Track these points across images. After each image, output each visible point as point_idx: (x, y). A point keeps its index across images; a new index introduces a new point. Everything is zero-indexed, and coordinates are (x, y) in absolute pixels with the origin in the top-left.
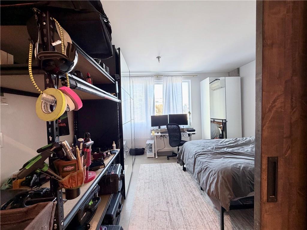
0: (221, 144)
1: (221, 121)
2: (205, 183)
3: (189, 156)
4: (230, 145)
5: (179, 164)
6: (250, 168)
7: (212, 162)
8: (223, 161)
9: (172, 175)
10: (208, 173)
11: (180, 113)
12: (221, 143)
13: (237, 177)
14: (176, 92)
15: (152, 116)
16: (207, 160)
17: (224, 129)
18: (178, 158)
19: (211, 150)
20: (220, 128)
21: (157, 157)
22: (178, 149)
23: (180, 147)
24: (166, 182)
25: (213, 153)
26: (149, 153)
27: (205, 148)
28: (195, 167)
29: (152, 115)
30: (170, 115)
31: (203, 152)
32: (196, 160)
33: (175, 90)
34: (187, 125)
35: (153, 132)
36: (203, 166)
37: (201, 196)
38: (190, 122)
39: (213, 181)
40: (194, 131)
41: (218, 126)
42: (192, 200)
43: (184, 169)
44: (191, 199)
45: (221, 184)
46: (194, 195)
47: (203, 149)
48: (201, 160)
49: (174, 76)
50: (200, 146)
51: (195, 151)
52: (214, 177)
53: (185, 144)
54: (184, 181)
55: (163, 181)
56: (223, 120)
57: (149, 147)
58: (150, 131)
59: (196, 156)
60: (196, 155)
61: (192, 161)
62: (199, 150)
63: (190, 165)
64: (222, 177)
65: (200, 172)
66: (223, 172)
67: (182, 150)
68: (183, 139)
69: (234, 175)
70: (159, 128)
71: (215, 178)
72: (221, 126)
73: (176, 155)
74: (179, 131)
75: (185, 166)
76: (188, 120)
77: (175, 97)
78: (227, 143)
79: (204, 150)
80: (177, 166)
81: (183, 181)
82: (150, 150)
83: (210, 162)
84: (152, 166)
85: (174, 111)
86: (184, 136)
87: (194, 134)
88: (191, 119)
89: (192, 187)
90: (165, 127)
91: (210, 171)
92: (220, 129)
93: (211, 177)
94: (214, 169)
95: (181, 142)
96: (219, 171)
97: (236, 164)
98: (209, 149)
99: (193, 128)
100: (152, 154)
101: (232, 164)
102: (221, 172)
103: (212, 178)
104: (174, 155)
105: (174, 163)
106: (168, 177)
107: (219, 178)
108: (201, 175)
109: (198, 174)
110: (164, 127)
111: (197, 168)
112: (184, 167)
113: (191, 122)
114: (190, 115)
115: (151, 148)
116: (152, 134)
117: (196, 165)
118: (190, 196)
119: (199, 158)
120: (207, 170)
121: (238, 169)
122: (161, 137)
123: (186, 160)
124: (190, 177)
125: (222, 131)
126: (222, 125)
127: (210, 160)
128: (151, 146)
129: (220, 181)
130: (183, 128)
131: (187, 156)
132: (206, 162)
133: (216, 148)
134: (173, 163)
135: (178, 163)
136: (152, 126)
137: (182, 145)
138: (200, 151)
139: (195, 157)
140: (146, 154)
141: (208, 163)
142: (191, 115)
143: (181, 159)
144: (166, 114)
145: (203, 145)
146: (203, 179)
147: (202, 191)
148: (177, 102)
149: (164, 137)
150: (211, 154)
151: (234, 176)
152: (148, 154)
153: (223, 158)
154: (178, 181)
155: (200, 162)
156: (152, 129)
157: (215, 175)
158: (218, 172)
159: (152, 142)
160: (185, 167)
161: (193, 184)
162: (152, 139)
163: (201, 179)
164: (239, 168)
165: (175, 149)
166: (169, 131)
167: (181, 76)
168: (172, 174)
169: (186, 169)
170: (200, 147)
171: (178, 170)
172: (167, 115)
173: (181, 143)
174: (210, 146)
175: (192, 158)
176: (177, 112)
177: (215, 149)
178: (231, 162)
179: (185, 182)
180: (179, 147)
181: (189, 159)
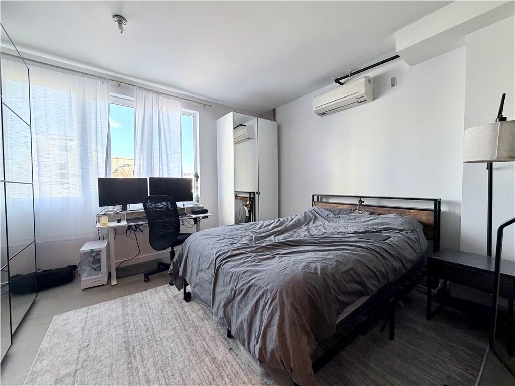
0: (261, 230)
1: (248, 195)
2: (245, 328)
3: (199, 265)
4: (276, 230)
5: (174, 287)
6: (330, 267)
7: (261, 271)
8: (283, 264)
9: (155, 321)
10: (252, 299)
11: (175, 175)
12: (260, 228)
13: (315, 292)
14: (167, 131)
15: (100, 180)
16: (249, 268)
17: (252, 208)
18: (171, 275)
19: (249, 244)
20: (246, 206)
21: (114, 283)
22: (173, 254)
23: (177, 249)
24: (137, 348)
25: (255, 248)
26: (88, 276)
27: (236, 242)
28: (218, 290)
29: (103, 176)
30: (152, 180)
31: (234, 250)
32: (220, 272)
33: (167, 127)
34: (192, 200)
35: (104, 220)
36: (239, 285)
37: (230, 357)
38: (197, 195)
39: (271, 320)
40: (206, 211)
41: (244, 203)
42: (210, 378)
43: (188, 297)
44: (208, 377)
45: (293, 323)
46: (214, 360)
47: (232, 244)
48: (233, 270)
49: (164, 95)
50: (224, 239)
51: (215, 251)
52: (271, 307)
53: (189, 240)
54: (187, 327)
55: (127, 349)
56: (250, 193)
57: (91, 259)
58: (94, 218)
59: (218, 262)
60: (219, 259)
61: (208, 275)
62: (224, 247)
63: (204, 286)
64: (292, 304)
65: (229, 301)
66: (290, 290)
67: (182, 255)
68: (183, 230)
69: (310, 291)
70: (124, 209)
71: (275, 312)
72: (248, 202)
73: (167, 267)
74: (176, 214)
75: (188, 289)
76: (193, 191)
77: (166, 141)
78: (270, 227)
79: (236, 246)
80: (169, 292)
81: (185, 330)
82: (95, 266)
83: (257, 272)
84: (96, 312)
85: (162, 169)
86: (186, 224)
87: (207, 217)
88: (199, 189)
89: (208, 337)
90: (139, 206)
91: (259, 294)
92: (246, 208)
93: (262, 311)
94: (269, 287)
95: (179, 237)
96: (283, 290)
97: (307, 266)
98: (246, 242)
99: (203, 207)
100: (100, 275)
101: (301, 267)
102: (287, 293)
103: (266, 313)
104: (162, 267)
105: (162, 287)
106: (143, 331)
107: (285, 309)
108: (233, 306)
109: (226, 306)
110: (137, 207)
111: (222, 292)
112: (187, 291)
113: (199, 196)
114: (197, 180)
115: (97, 261)
116: (98, 225)
117: (220, 282)
118: (205, 367)
119: (227, 267)
120: (251, 293)
121: (314, 276)
122: (129, 232)
123: (191, 275)
124: (201, 313)
125: (250, 211)
126: (250, 201)
127: (255, 266)
128: (98, 257)
129: (288, 315)
130: (182, 207)
131: (196, 265)
132: (246, 272)
133: (257, 239)
134: (159, 288)
135: (171, 285)
136: (101, 205)
137: (181, 242)
138: (226, 249)
139: (217, 266)
140: (80, 281)
141: (251, 275)
142: (199, 180)
143: (180, 274)
144: (143, 176)
145: (230, 236)
146: (241, 317)
147: (230, 340)
148: (169, 152)
149: (138, 229)
150: (251, 252)
151: (310, 294)
152: (87, 279)
153: (278, 256)
154: (172, 333)
155: (229, 276)
156: (103, 213)
157: (274, 303)
158: (281, 293)
159: (101, 245)
160: (189, 292)
161: (210, 328)
162: (100, 237)
163: (234, 317)
164: (316, 274)
165: (165, 254)
166: (149, 214)
167: (179, 99)
168: (156, 317)
169: (192, 295)
170: (224, 241)
171: (172, 302)
172: (147, 179)
173: (179, 239)
174: (244, 237)
175: (208, 268)
176: (169, 175)
177: (256, 241)
178: (296, 263)
179: (189, 332)
180: (175, 249)
181: (200, 274)
